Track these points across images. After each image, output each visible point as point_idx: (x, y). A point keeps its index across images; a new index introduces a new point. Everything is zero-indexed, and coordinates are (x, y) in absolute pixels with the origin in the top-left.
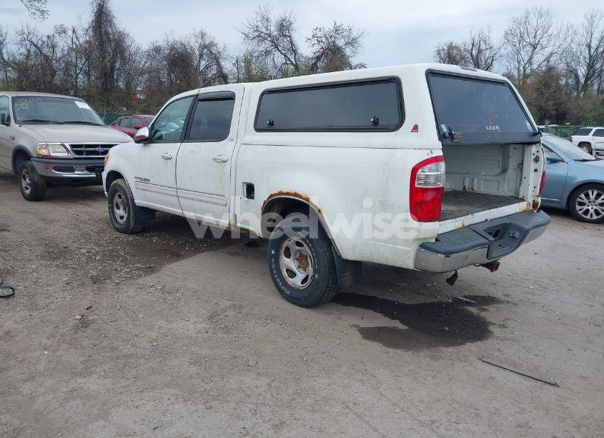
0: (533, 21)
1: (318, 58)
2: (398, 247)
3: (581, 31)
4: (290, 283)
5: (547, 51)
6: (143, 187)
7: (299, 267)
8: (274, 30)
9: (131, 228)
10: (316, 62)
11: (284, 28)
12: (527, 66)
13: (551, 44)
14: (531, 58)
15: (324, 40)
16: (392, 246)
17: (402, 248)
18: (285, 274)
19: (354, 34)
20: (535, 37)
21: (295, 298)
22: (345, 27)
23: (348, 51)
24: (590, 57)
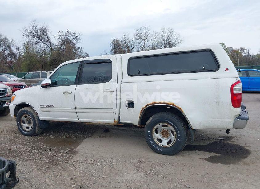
0: (144, 31)
1: (61, 45)
2: (226, 120)
3: (160, 34)
4: (160, 145)
5: (150, 42)
6: (47, 110)
7: (163, 137)
8: (39, 32)
9: (36, 133)
10: (61, 47)
11: (44, 32)
12: (143, 48)
13: (151, 39)
14: (144, 45)
15: (63, 37)
16: (222, 120)
17: (228, 120)
18: (157, 141)
19: (76, 35)
20: (145, 36)
21: (166, 152)
22: (72, 32)
23: (75, 42)
24: (165, 44)
